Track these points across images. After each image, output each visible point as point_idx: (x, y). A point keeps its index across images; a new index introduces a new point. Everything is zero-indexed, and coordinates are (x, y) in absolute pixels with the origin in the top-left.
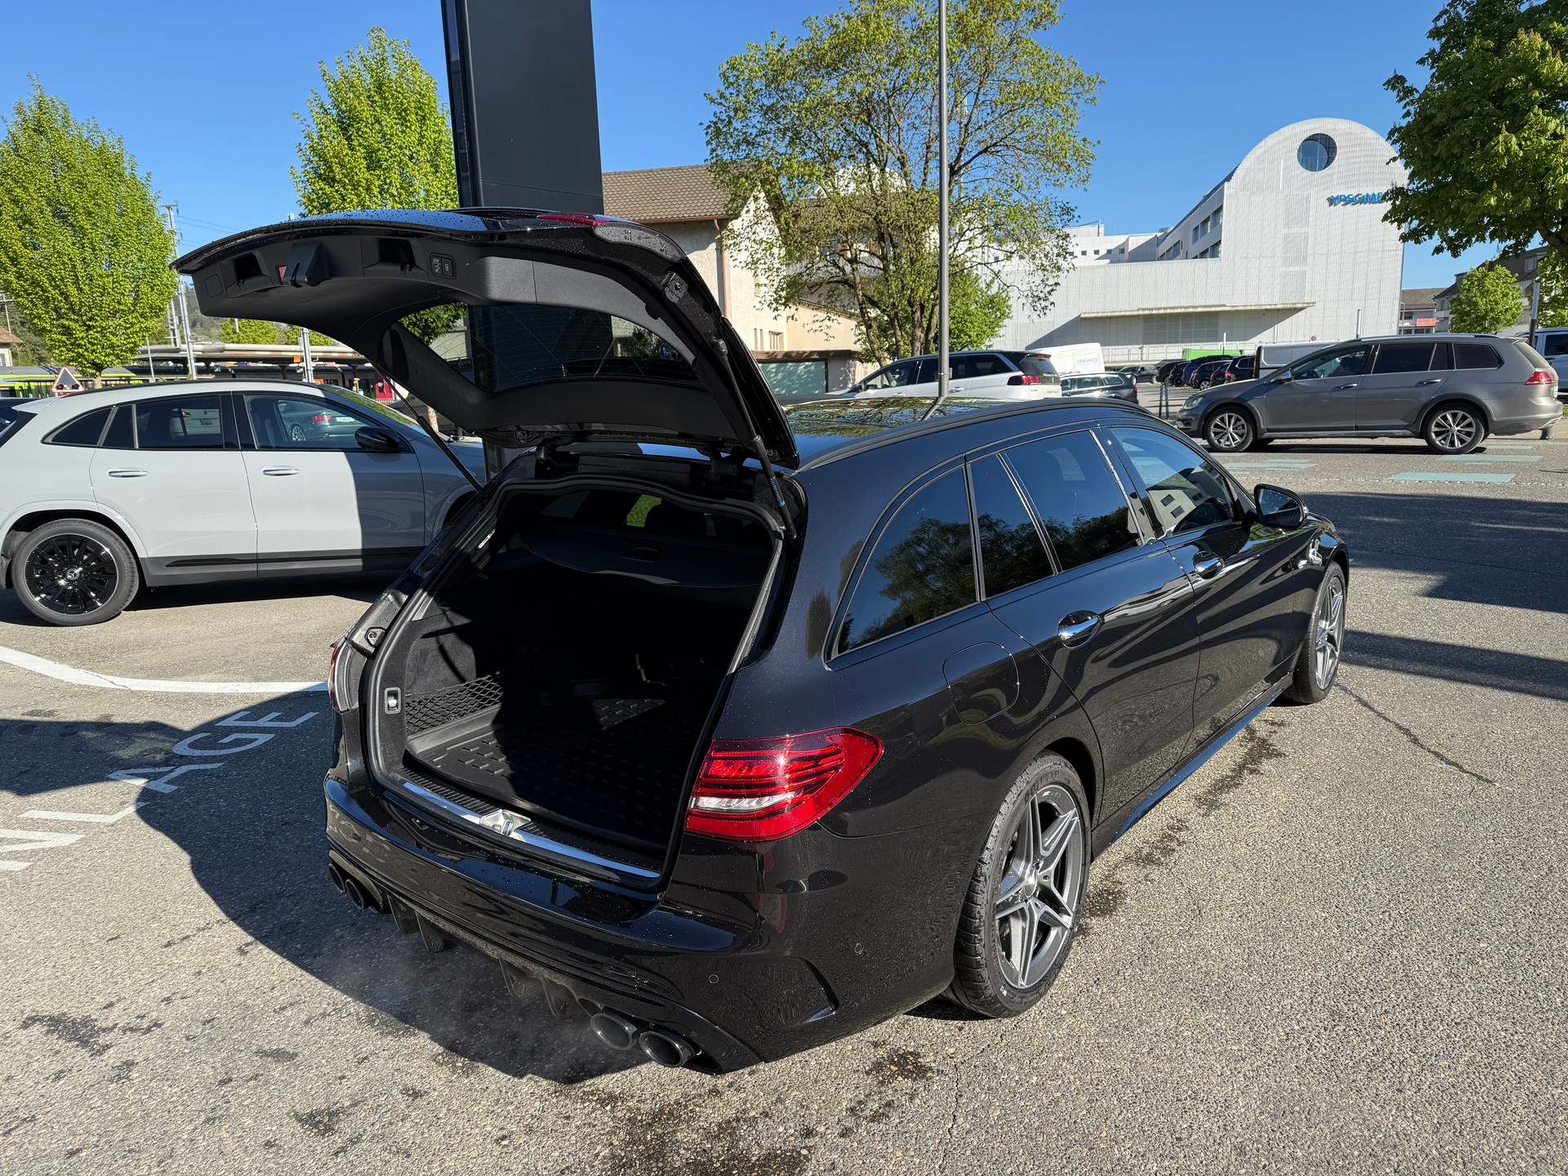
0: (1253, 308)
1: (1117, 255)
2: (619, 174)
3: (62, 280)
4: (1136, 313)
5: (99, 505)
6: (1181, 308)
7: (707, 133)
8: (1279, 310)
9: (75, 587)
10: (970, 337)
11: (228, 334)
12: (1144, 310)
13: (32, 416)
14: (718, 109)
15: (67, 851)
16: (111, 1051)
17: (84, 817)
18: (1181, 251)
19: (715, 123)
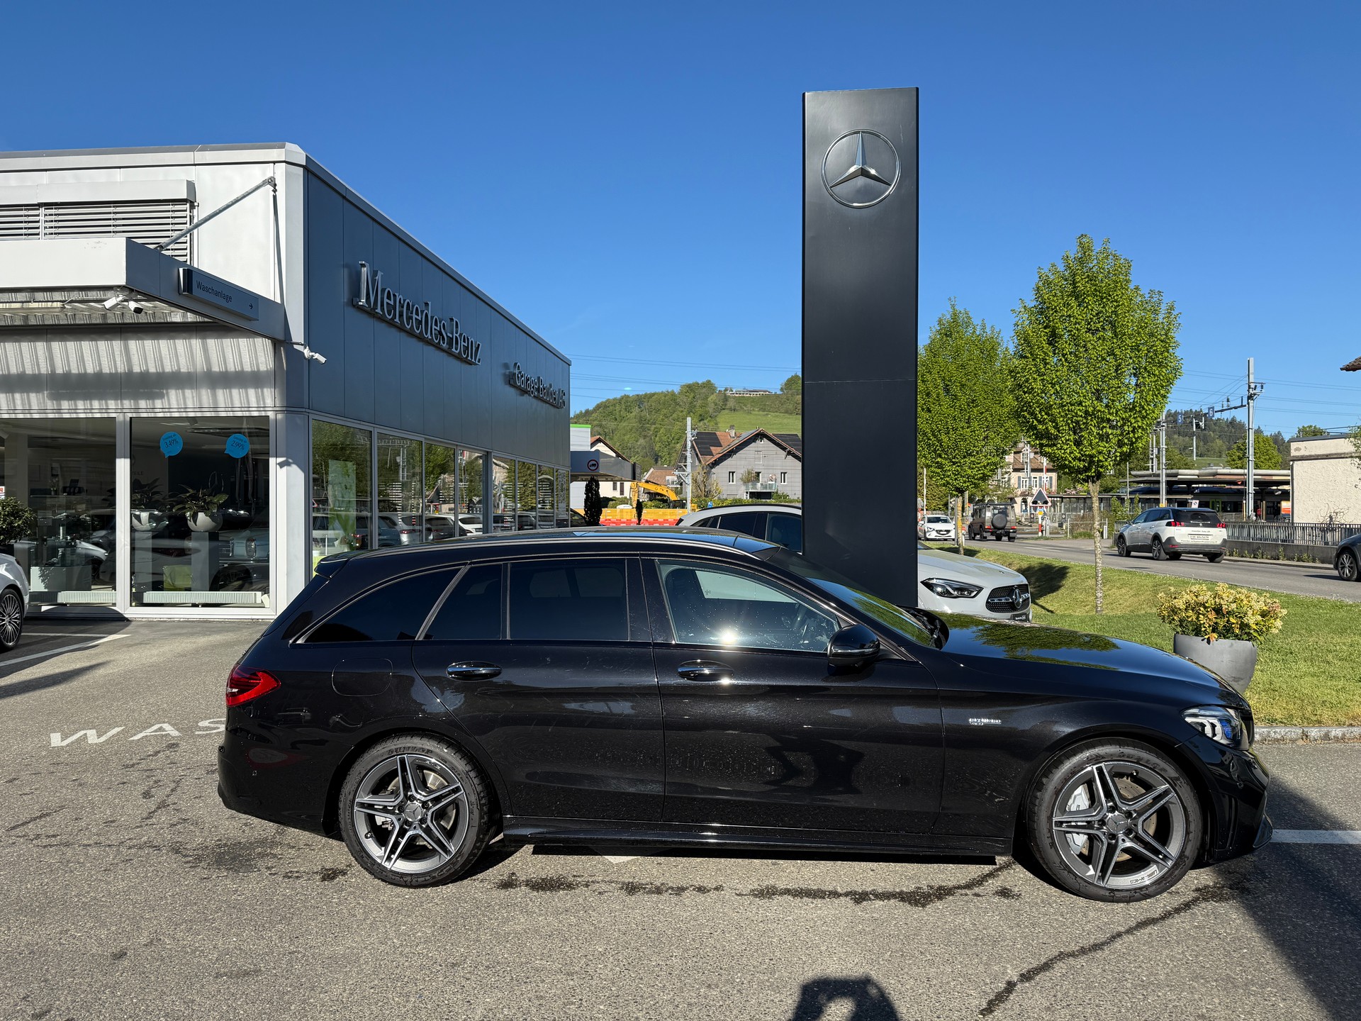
11: (1234, 460)
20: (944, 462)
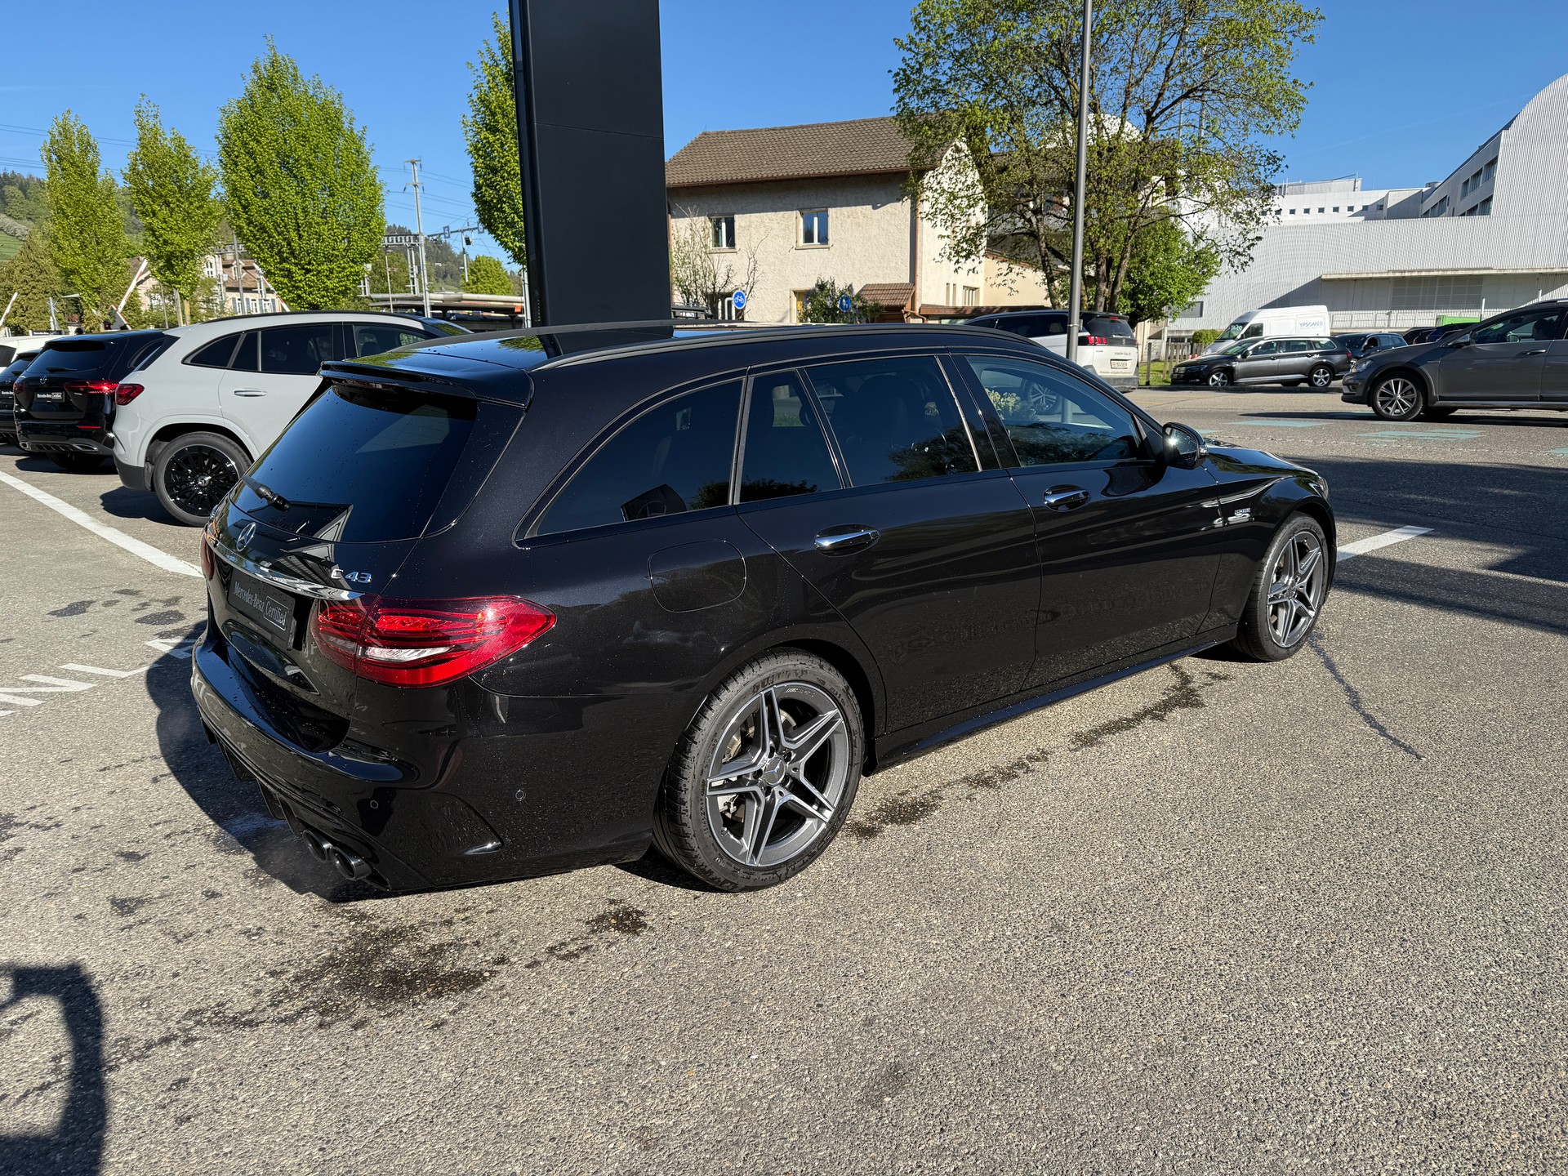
0: (1525, 271)
1: (1375, 212)
2: (822, 125)
3: (285, 226)
4: (1385, 275)
5: (226, 421)
6: (1438, 270)
7: (896, 81)
8: (1556, 274)
9: (204, 492)
10: (1170, 293)
12: (1394, 272)
13: (176, 339)
14: (908, 55)
15: (76, 695)
16: (12, 839)
17: (106, 672)
18: (1447, 208)
19: (904, 71)
20: (293, 268)
